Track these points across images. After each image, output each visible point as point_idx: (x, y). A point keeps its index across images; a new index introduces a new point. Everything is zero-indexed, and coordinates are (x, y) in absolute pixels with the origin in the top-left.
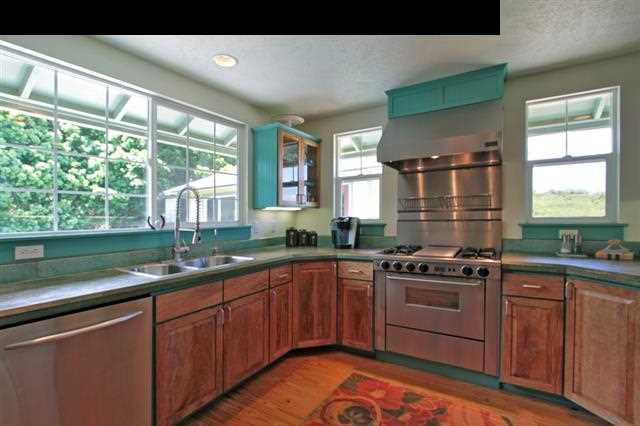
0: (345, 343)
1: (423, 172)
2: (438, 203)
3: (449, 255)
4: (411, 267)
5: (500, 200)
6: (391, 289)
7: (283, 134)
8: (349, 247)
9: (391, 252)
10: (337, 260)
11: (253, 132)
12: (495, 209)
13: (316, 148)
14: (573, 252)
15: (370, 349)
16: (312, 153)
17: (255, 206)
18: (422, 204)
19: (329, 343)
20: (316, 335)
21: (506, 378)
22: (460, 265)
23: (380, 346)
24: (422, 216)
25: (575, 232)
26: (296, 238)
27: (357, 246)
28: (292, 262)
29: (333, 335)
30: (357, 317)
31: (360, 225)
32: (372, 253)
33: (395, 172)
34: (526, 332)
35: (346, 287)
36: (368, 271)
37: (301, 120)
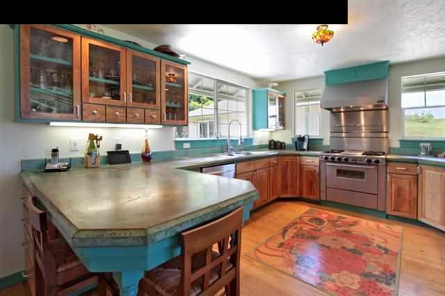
0: (305, 196)
1: (344, 112)
2: (353, 128)
3: (359, 154)
4: (340, 159)
5: (388, 127)
6: (329, 170)
7: (269, 93)
8: (304, 150)
9: (328, 152)
10: (300, 155)
11: (253, 91)
12: (386, 132)
13: (283, 99)
14: (427, 155)
15: (318, 199)
16: (282, 101)
17: (254, 128)
18: (344, 128)
19: (295, 196)
20: (289, 191)
21: (389, 212)
22: (365, 158)
23: (323, 198)
24: (344, 135)
25: (429, 144)
26: (274, 145)
27: (308, 149)
28: (277, 155)
29: (298, 192)
30: (311, 184)
31: (309, 139)
32: (318, 153)
33: (329, 112)
34: (399, 191)
35: (304, 170)
36: (317, 161)
37: (276, 84)
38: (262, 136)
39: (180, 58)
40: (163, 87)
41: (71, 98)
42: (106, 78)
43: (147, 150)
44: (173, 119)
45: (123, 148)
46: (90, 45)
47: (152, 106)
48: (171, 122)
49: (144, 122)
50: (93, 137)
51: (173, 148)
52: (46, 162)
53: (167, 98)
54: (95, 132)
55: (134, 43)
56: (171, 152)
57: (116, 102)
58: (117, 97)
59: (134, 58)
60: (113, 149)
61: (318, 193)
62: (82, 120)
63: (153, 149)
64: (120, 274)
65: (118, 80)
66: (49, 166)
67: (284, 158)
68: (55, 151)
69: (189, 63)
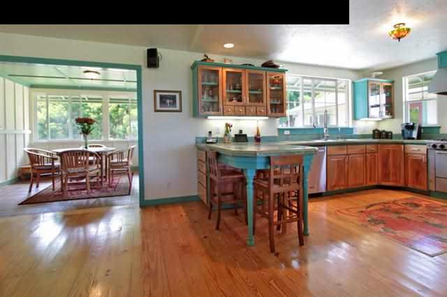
0: (410, 186)
6: (438, 158)
7: (371, 83)
8: (413, 139)
10: (404, 144)
11: (354, 83)
13: (391, 86)
15: (426, 189)
16: (388, 89)
17: (355, 118)
19: (399, 185)
20: (391, 179)
23: (432, 188)
26: (378, 134)
27: (418, 138)
28: (377, 143)
29: (402, 181)
30: (417, 173)
31: (420, 128)
32: (426, 141)
35: (410, 158)
36: (423, 149)
37: (381, 73)
38: (365, 126)
39: (280, 68)
40: (268, 90)
41: (218, 103)
42: (234, 89)
43: (258, 134)
44: (276, 112)
45: (244, 133)
46: (227, 72)
47: (261, 104)
48: (274, 114)
49: (256, 115)
50: (227, 125)
51: (277, 135)
52: (206, 138)
53: (271, 98)
54: (229, 122)
55: (250, 65)
56: (275, 137)
57: (240, 103)
58: (240, 100)
59: (250, 74)
60: (237, 133)
61: (425, 182)
62: (223, 115)
63: (262, 134)
64: (246, 170)
65: (241, 89)
66: (208, 141)
67: (386, 146)
68: (210, 132)
69: (287, 70)
